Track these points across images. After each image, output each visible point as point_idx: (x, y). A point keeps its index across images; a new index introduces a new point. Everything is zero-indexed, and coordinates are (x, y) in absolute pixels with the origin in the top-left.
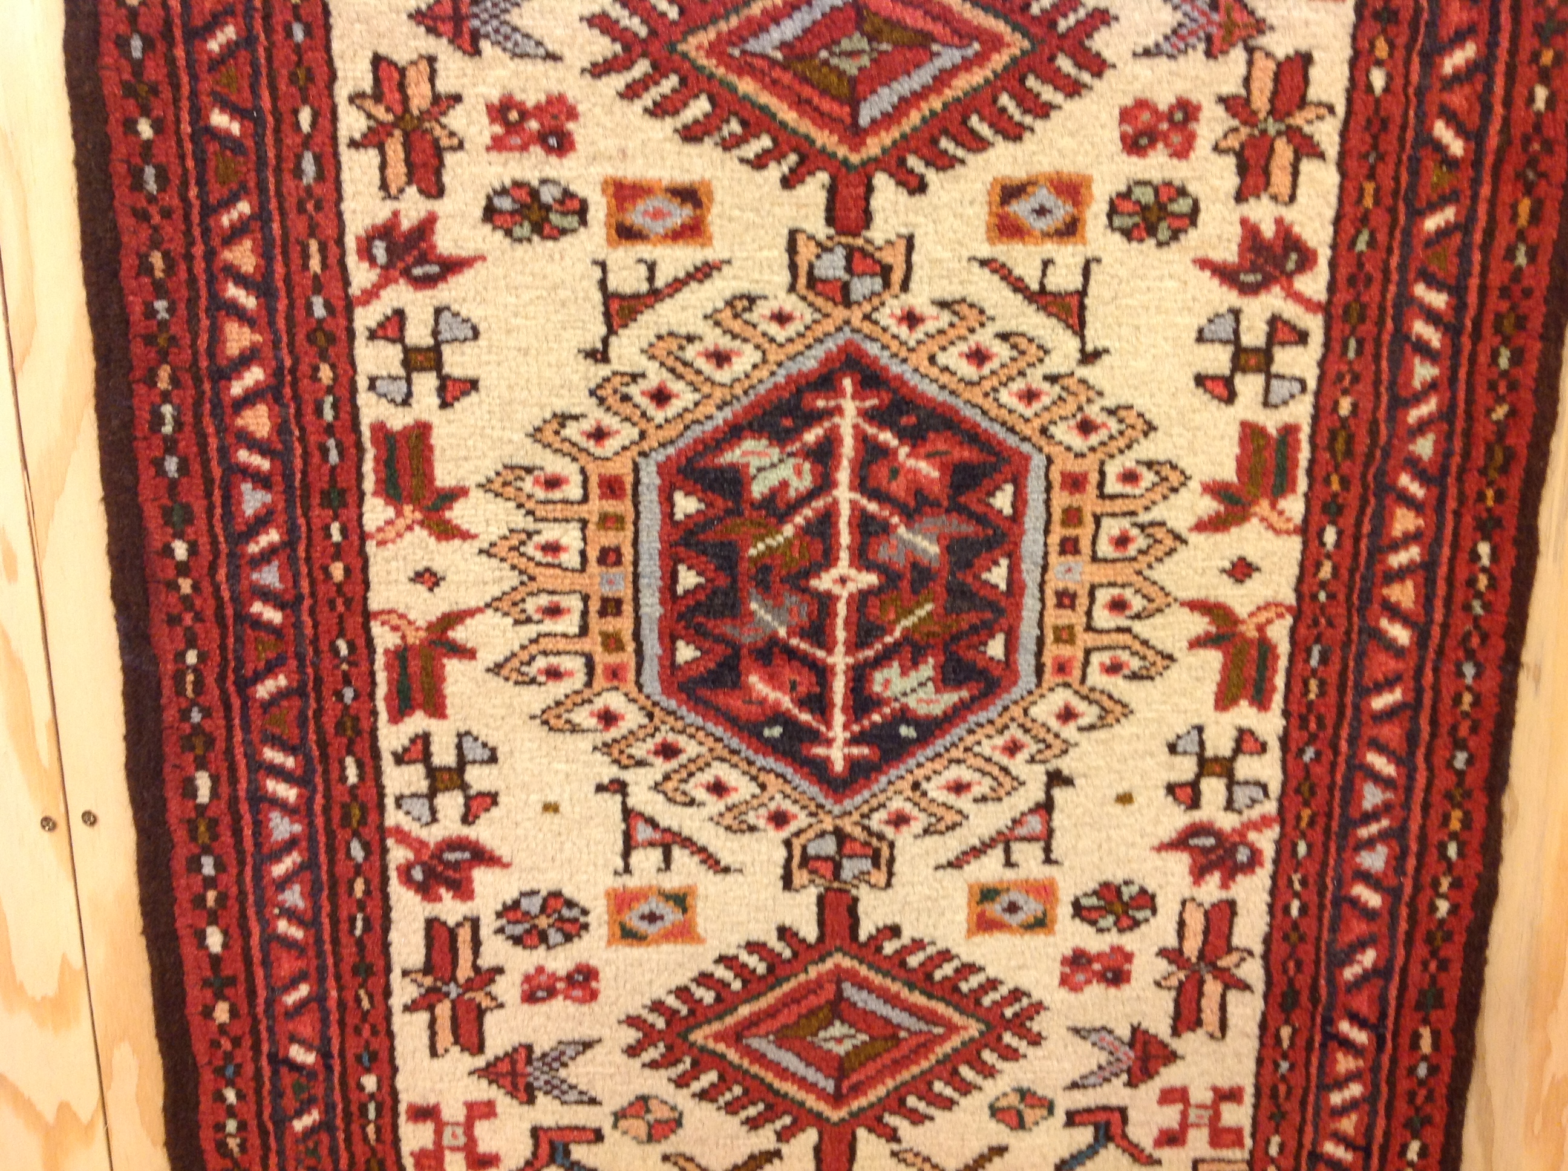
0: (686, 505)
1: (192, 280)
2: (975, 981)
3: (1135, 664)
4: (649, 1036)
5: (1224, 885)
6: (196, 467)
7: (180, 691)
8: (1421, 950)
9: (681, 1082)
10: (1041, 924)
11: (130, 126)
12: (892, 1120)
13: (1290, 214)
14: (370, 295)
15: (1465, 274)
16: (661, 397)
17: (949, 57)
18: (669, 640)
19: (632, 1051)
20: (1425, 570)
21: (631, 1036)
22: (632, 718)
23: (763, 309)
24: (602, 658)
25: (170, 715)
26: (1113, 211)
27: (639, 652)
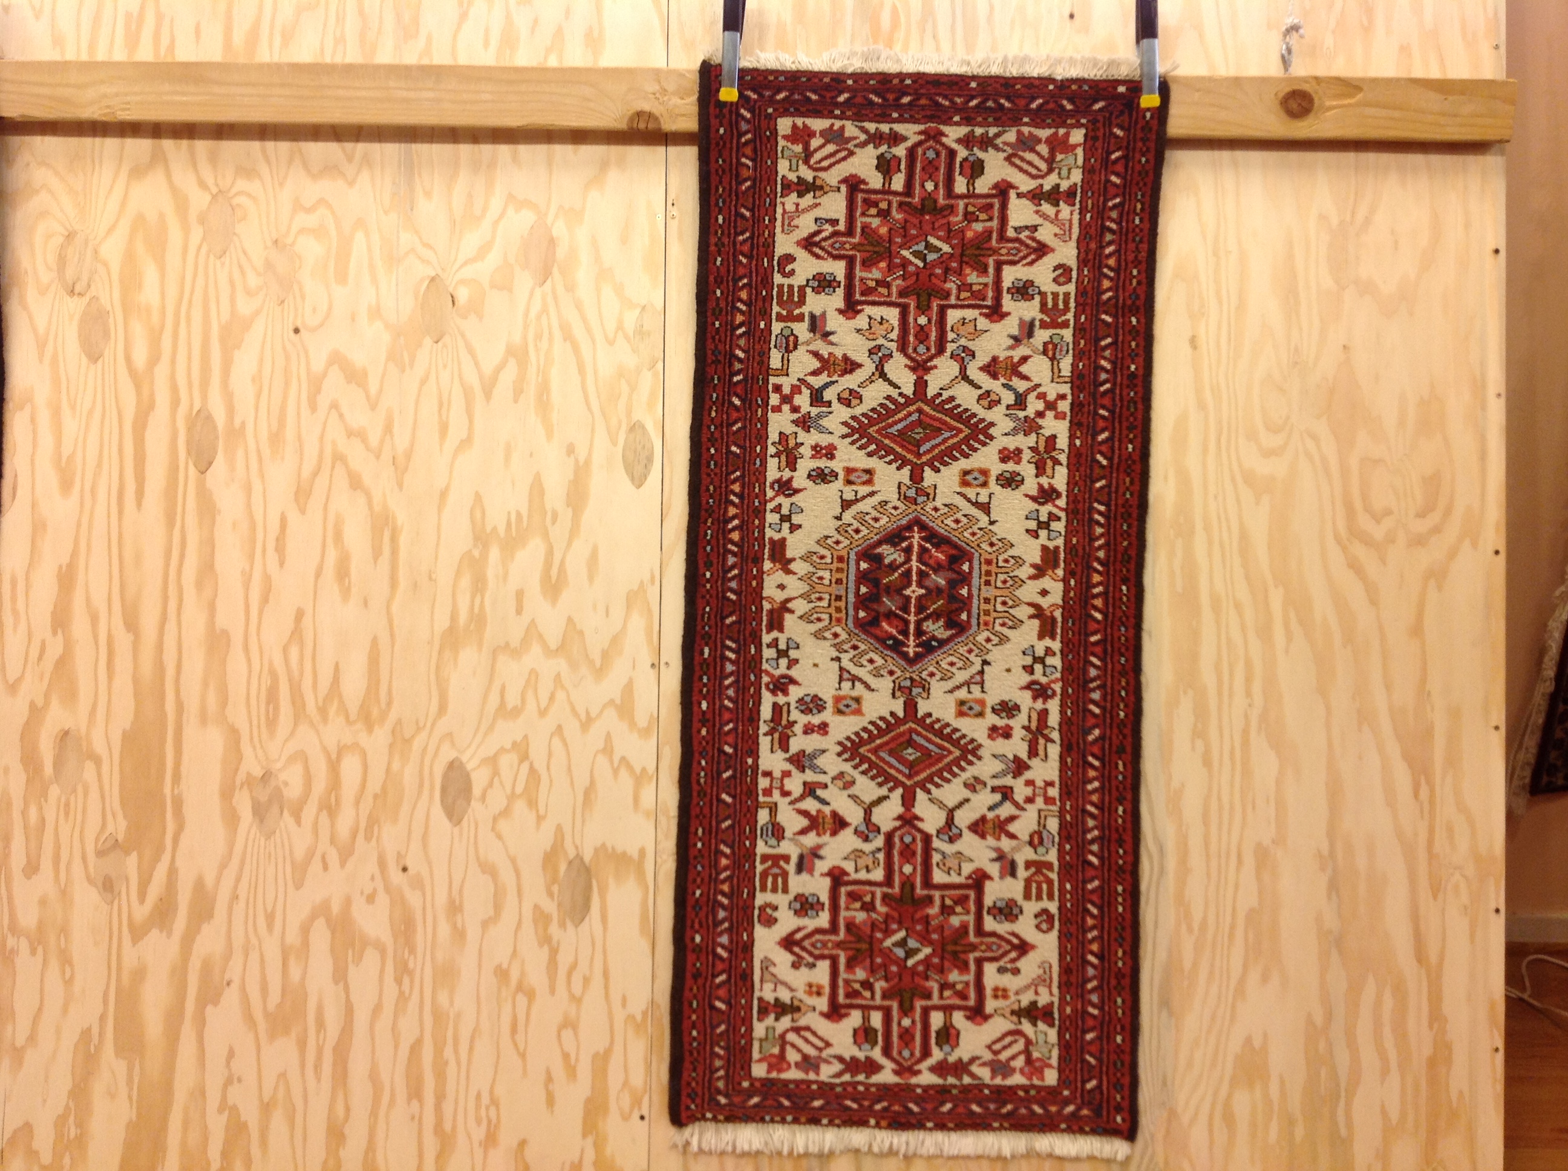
0: (864, 565)
1: (721, 494)
2: (958, 735)
3: (1010, 623)
4: (845, 749)
5: (1044, 703)
6: (715, 549)
7: (703, 619)
8: (1115, 731)
9: (855, 767)
10: (981, 714)
11: (708, 450)
12: (929, 786)
13: (1053, 481)
14: (772, 499)
15: (1110, 500)
16: (857, 531)
17: (947, 434)
18: (856, 609)
19: (839, 754)
20: (1104, 595)
21: (839, 749)
22: (844, 636)
23: (890, 505)
24: (835, 615)
25: (699, 628)
26: (997, 480)
27: (847, 614)
